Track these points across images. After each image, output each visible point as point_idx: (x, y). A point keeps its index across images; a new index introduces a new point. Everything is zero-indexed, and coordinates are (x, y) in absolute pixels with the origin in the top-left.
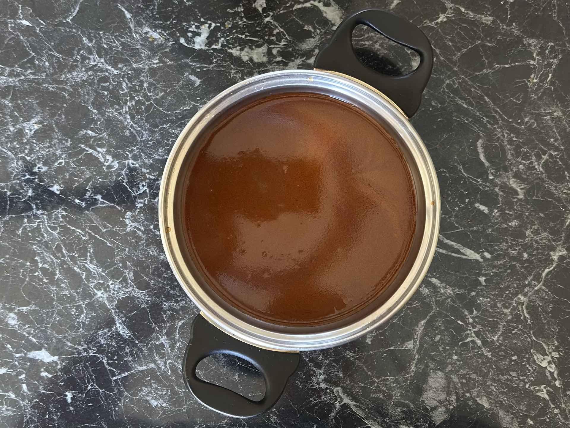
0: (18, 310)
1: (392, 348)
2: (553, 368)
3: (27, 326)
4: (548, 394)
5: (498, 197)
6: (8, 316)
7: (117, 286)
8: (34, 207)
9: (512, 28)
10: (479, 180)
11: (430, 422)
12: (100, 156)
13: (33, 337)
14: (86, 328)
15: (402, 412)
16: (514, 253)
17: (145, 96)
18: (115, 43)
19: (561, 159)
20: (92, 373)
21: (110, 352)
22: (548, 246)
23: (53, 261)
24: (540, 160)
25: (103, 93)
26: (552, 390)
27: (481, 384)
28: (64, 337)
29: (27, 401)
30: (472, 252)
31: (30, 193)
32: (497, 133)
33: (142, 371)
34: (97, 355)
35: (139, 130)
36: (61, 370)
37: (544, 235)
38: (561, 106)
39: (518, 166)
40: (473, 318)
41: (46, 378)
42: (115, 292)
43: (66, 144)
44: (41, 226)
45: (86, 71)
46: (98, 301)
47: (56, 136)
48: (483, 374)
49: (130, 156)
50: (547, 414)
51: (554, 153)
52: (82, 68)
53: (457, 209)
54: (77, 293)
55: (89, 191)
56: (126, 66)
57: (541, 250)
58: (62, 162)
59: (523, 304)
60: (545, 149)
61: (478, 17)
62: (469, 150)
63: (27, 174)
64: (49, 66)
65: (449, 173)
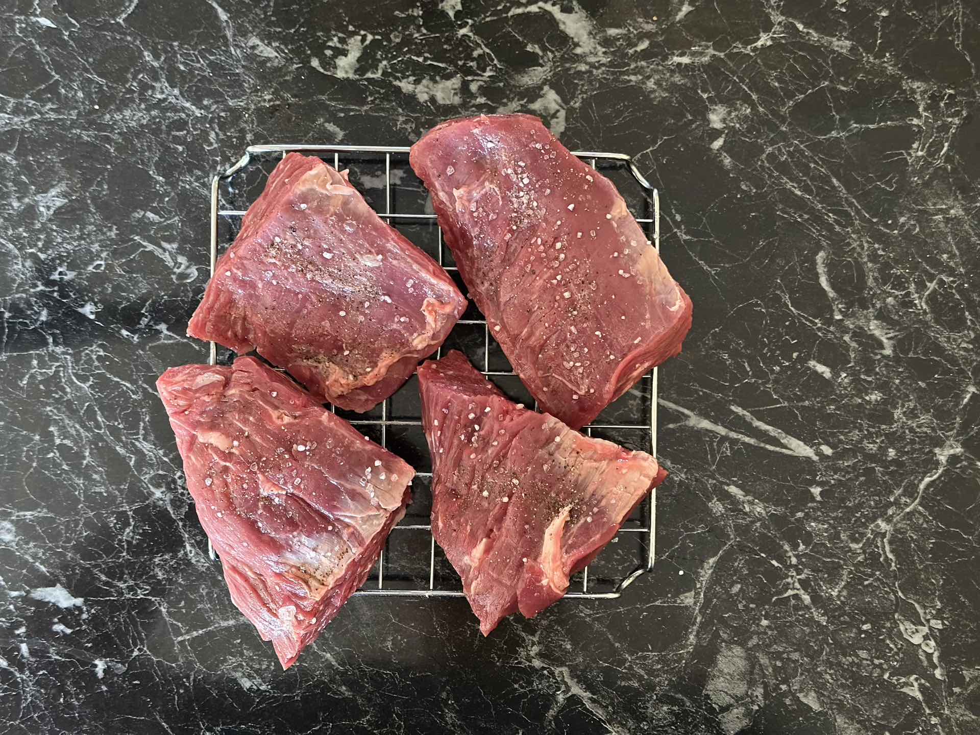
0: (18, 516)
1: (658, 603)
2: (931, 647)
3: (31, 544)
4: (920, 690)
5: (848, 351)
8: (51, 340)
9: (884, 62)
10: (817, 321)
11: (717, 731)
12: (167, 257)
13: (41, 564)
14: (133, 552)
15: (671, 712)
16: (872, 448)
18: (199, 62)
19: (960, 290)
20: (140, 628)
21: (173, 594)
22: (931, 438)
23: (80, 434)
24: (922, 290)
25: (175, 149)
26: (928, 684)
27: (808, 671)
28: (95, 566)
29: (27, 672)
30: (801, 443)
31: (44, 316)
32: (851, 241)
33: (228, 629)
34: (150, 598)
36: (88, 622)
37: (924, 418)
38: (963, 199)
39: (885, 300)
40: (797, 556)
41: (61, 634)
42: (185, 492)
43: (108, 234)
44: (62, 374)
45: (148, 109)
46: (155, 506)
47: (92, 220)
48: (811, 653)
50: (918, 725)
51: (948, 279)
52: (140, 104)
53: (777, 368)
54: (120, 491)
55: (146, 317)
56: (217, 102)
57: (919, 443)
58: (101, 265)
59: (883, 535)
60: (932, 272)
61: (826, 40)
62: (801, 269)
63: (39, 283)
64: (84, 98)
65: (767, 308)
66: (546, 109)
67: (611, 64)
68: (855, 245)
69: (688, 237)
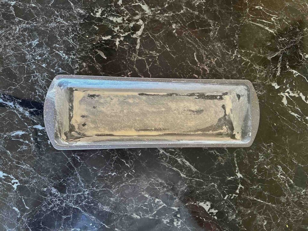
3: (33, 116)
8: (36, 72)
9: (205, 16)
12: (61, 54)
17: (78, 33)
18: (67, 14)
29: (33, 144)
31: (34, 67)
45: (56, 23)
49: (72, 54)
56: (71, 22)
61: (194, 12)
64: (42, 21)
66: (140, 24)
67: (153, 15)
69: (169, 50)
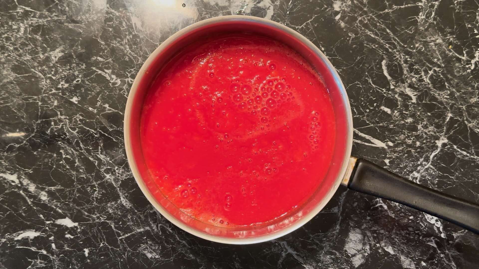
0: (48, 189)
1: (323, 212)
2: (439, 224)
4: (436, 244)
5: (397, 101)
6: (41, 194)
7: (121, 171)
10: (383, 89)
11: (351, 265)
13: (59, 209)
14: (98, 202)
15: (331, 258)
16: (410, 142)
19: (443, 74)
21: (116, 219)
22: (434, 136)
23: (73, 152)
24: (427, 74)
25: (109, 30)
26: (438, 240)
27: (388, 237)
28: (82, 209)
30: (380, 141)
32: (396, 55)
33: (140, 232)
34: (106, 221)
35: (135, 57)
36: (80, 233)
37: (431, 128)
38: (442, 35)
39: (411, 79)
41: (69, 239)
42: (120, 175)
43: (82, 67)
44: (64, 128)
46: (107, 182)
47: (75, 61)
48: (389, 230)
50: (435, 258)
51: (437, 69)
53: (368, 110)
54: (92, 176)
55: (99, 102)
57: (429, 139)
58: (78, 81)
59: (416, 178)
60: (431, 66)
62: (376, 68)
63: (53, 89)
65: (362, 85)
68: (398, 57)
